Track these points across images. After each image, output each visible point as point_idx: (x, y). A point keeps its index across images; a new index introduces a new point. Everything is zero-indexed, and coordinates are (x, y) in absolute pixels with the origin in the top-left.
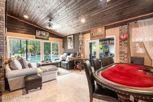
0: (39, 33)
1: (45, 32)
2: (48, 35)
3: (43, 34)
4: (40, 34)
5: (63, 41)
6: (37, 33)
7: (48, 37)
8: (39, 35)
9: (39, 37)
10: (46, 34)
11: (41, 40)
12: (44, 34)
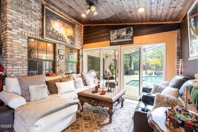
0: (116, 33)
1: (125, 29)
2: (131, 34)
3: (121, 34)
4: (118, 36)
5: (181, 33)
6: (112, 36)
7: (132, 37)
8: (115, 39)
9: (115, 41)
10: (127, 33)
11: (119, 46)
12: (124, 34)
